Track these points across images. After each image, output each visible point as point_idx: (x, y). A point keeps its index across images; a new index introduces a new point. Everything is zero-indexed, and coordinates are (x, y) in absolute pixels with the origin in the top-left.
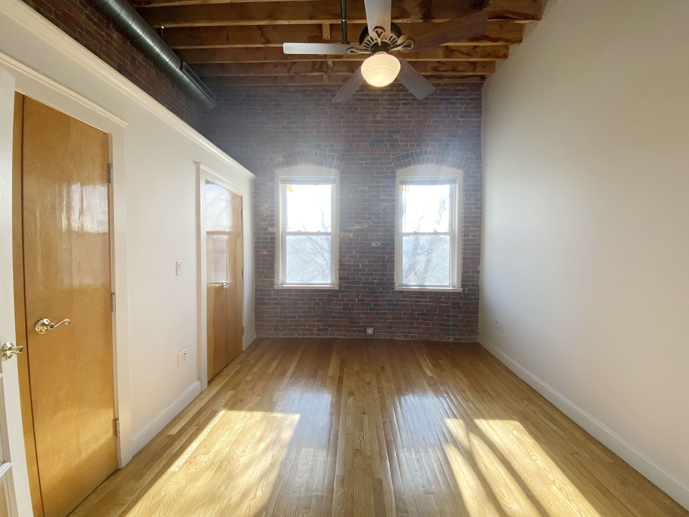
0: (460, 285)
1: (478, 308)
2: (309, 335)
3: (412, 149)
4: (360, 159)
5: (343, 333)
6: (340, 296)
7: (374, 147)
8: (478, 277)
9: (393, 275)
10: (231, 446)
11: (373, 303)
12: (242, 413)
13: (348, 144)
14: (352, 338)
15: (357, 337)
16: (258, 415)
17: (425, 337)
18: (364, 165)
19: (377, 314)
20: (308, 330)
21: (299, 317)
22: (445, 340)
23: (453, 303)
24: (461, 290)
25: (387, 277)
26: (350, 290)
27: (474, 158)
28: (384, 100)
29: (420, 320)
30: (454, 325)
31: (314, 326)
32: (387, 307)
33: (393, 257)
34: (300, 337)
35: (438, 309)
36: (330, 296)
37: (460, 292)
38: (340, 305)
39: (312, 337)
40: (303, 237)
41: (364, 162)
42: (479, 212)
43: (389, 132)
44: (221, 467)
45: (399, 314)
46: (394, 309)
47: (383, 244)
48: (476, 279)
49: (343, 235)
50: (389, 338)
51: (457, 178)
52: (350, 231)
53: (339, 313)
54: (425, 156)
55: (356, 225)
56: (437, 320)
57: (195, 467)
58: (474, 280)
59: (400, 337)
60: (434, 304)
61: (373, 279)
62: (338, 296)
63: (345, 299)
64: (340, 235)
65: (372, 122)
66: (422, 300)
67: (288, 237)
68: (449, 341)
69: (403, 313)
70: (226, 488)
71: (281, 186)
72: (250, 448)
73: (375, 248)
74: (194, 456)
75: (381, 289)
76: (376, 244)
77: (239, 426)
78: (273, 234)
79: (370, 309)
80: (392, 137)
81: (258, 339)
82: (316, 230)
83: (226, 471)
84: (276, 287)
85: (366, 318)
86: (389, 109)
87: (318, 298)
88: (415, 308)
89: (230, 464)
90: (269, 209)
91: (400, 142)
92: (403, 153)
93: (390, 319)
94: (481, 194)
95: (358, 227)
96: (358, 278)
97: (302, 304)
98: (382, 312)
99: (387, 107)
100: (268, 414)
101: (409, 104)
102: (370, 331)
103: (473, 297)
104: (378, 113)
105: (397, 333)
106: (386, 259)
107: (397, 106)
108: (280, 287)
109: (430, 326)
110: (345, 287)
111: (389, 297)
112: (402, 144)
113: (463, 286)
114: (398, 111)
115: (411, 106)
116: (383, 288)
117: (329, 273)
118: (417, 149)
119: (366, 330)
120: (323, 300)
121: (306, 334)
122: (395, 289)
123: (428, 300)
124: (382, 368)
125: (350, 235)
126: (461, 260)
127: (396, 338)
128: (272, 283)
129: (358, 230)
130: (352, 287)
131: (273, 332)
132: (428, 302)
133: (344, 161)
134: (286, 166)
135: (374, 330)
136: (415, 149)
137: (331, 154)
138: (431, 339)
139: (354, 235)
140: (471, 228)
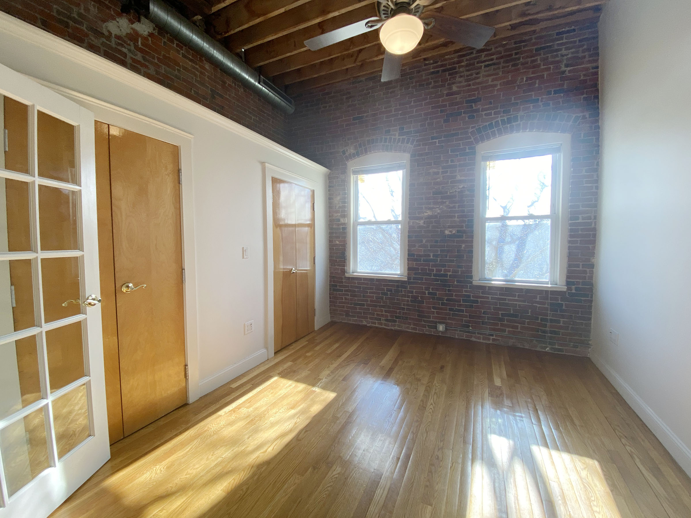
0: (564, 283)
1: (590, 313)
2: (377, 324)
3: (498, 117)
4: (433, 138)
5: (411, 326)
6: (408, 288)
7: (449, 122)
8: (592, 273)
9: (471, 267)
10: (268, 407)
11: (446, 298)
12: (290, 382)
13: (419, 124)
14: (422, 333)
15: (427, 333)
16: (301, 386)
17: (511, 342)
18: (437, 144)
19: (451, 310)
20: (376, 319)
21: (368, 305)
22: (538, 349)
23: (551, 304)
24: (564, 289)
25: (463, 269)
26: (420, 281)
27: (587, 116)
28: (462, 66)
29: (506, 321)
30: (551, 332)
31: (382, 315)
32: (463, 303)
33: (472, 246)
34: (368, 325)
35: (530, 310)
36: (398, 286)
37: (564, 291)
38: (408, 297)
39: (380, 326)
40: (374, 227)
41: (437, 141)
42: (594, 187)
43: (468, 102)
44: (253, 421)
45: (478, 312)
46: (471, 306)
47: (458, 231)
48: (588, 275)
49: (413, 223)
50: (464, 338)
51: (561, 145)
52: (420, 218)
53: (408, 305)
54: (514, 124)
55: (427, 211)
56: (529, 323)
57: (236, 415)
58: (585, 277)
59: (479, 338)
60: (525, 304)
61: (445, 271)
62: (406, 287)
63: (414, 291)
64: (409, 223)
65: (447, 95)
66: (509, 298)
67: (359, 227)
68: (544, 350)
69: (483, 312)
70: (248, 438)
71: (352, 177)
72: (281, 412)
73: (449, 236)
74: (239, 407)
75: (455, 282)
76: (450, 231)
77: (283, 392)
78: (345, 224)
79: (443, 304)
80: (471, 107)
81: (332, 322)
82: (386, 219)
83: (255, 424)
84: (347, 275)
85: (437, 313)
86: (467, 76)
87: (385, 288)
88: (498, 306)
89: (260, 420)
90: (341, 201)
91: (482, 112)
92: (485, 124)
93: (466, 316)
94: (598, 162)
95: (429, 213)
96: (429, 269)
97: (370, 293)
98: (456, 308)
99: (466, 75)
100: (309, 387)
101: (494, 64)
102: (441, 328)
103: (583, 298)
104: (453, 83)
105: (475, 333)
106: (462, 249)
107: (478, 71)
108: (351, 275)
109: (519, 330)
110: (414, 279)
111: (466, 291)
112: (484, 113)
113: (568, 283)
114: (479, 75)
115: (496, 67)
116: (458, 281)
117: (399, 263)
118: (504, 116)
119: (436, 326)
120: (391, 290)
121: (375, 323)
122: (474, 284)
123: (516, 298)
124: (442, 367)
125: (420, 222)
126: (567, 251)
127: (473, 339)
128: (344, 272)
129: (430, 217)
130: (422, 279)
131: (344, 317)
132: (517, 300)
133: (415, 143)
134: (356, 157)
135: (446, 327)
136: (501, 117)
137: (401, 137)
138: (519, 346)
139: (424, 223)
140: (581, 209)
